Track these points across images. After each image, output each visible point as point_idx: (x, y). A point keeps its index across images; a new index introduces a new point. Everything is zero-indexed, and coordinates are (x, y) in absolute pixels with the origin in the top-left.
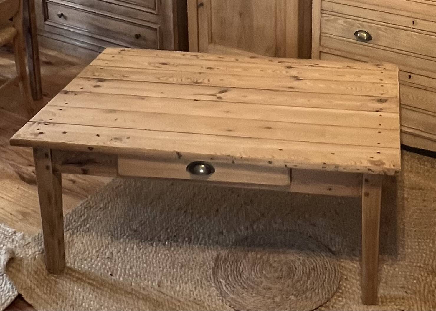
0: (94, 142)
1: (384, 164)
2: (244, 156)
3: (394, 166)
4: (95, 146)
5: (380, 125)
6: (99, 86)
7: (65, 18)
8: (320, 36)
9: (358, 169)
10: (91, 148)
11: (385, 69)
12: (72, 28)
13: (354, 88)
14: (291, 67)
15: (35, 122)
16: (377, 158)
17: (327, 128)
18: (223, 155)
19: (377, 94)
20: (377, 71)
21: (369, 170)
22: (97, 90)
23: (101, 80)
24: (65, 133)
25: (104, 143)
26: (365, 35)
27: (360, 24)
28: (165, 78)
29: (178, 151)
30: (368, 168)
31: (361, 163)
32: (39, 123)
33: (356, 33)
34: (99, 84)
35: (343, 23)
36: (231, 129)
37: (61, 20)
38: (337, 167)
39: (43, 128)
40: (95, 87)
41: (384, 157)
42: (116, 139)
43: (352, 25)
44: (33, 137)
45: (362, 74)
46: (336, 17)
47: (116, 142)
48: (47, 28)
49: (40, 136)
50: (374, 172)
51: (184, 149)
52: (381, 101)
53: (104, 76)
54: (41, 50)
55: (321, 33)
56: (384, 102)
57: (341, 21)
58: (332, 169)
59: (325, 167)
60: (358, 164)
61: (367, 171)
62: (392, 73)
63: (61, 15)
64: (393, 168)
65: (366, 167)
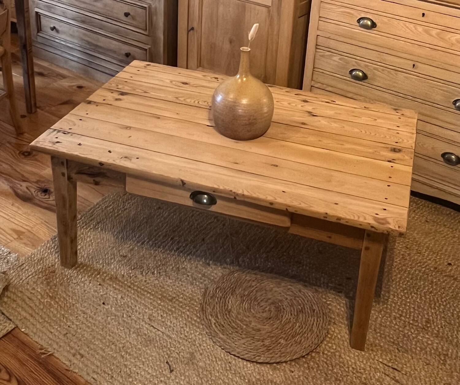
0: (105, 158)
1: (389, 223)
2: (246, 193)
3: (399, 227)
4: (106, 163)
5: (390, 177)
6: (120, 100)
7: (58, 31)
8: (313, 70)
9: (361, 225)
10: (101, 164)
11: (403, 114)
12: (63, 41)
13: (368, 133)
14: (307, 102)
15: (55, 130)
16: (382, 215)
17: (334, 173)
18: (225, 189)
19: (391, 141)
20: (395, 116)
21: (372, 227)
22: (118, 103)
23: (123, 94)
24: (80, 144)
25: (114, 161)
26: (361, 74)
27: (356, 62)
28: (184, 98)
29: (183, 179)
30: (371, 225)
31: (365, 219)
32: (59, 131)
33: (351, 72)
34: (121, 97)
35: (337, 60)
36: (238, 162)
37: (54, 33)
38: (339, 219)
39: (62, 137)
40: (117, 100)
41: (389, 215)
42: (126, 157)
43: (348, 63)
44: (51, 145)
45: (379, 118)
46: (330, 53)
47: (125, 161)
48: (39, 39)
49: (57, 144)
50: (377, 230)
51: (189, 178)
52: (394, 150)
53: (126, 89)
54: (35, 61)
55: (314, 68)
56: (398, 152)
57: (336, 58)
58: (334, 220)
59: (327, 218)
60: (361, 219)
61: (370, 228)
62: (410, 120)
63: (53, 29)
64: (397, 229)
65: (369, 224)
